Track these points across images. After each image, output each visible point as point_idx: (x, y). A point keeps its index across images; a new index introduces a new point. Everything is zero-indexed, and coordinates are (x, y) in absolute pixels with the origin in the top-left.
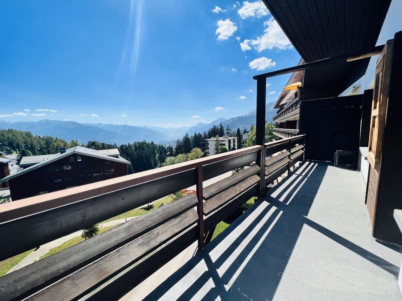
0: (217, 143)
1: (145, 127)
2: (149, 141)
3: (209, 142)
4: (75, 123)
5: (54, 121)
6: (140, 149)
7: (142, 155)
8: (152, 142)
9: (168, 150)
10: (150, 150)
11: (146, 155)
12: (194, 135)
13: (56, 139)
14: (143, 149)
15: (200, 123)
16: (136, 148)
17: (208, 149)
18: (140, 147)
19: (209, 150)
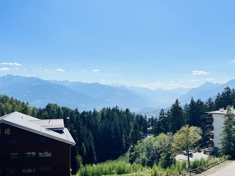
0: (230, 119)
1: (123, 86)
2: (122, 108)
3: (214, 116)
4: (37, 80)
5: (17, 76)
6: (108, 118)
7: (110, 128)
8: (127, 110)
9: (150, 123)
10: (122, 122)
11: (116, 129)
12: (189, 103)
13: (12, 98)
14: (112, 120)
15: (207, 83)
16: (103, 117)
17: (212, 129)
18: (108, 116)
19: (212, 132)
